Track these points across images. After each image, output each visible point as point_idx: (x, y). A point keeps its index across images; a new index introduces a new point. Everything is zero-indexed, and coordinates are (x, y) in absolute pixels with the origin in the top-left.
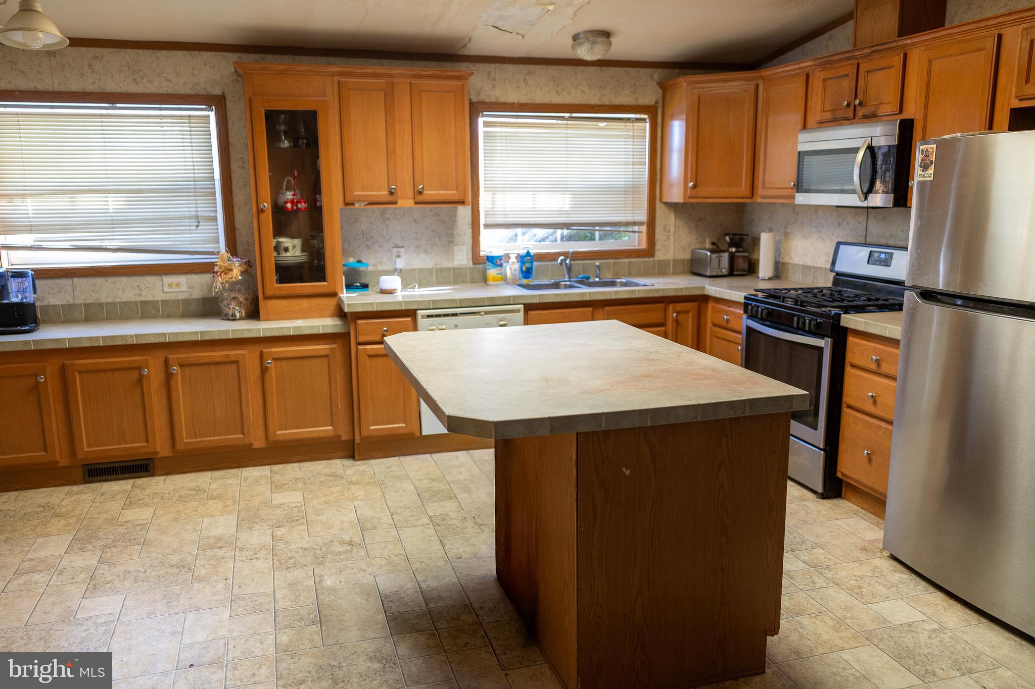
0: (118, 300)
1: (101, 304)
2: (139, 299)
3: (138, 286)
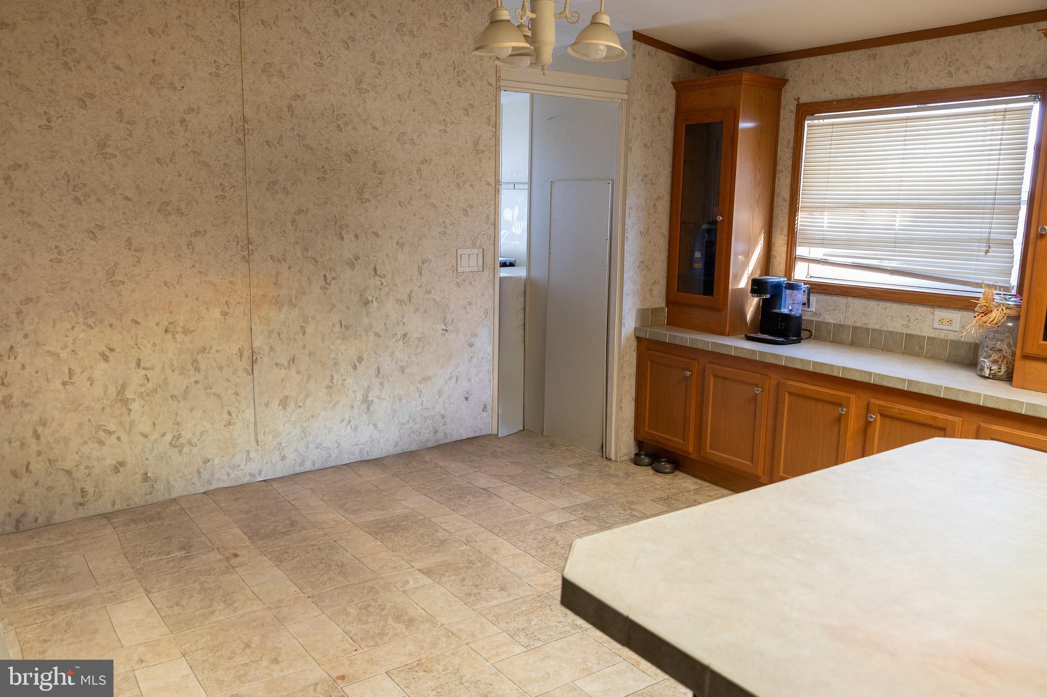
0: (885, 329)
1: (868, 329)
2: (905, 331)
3: (908, 316)
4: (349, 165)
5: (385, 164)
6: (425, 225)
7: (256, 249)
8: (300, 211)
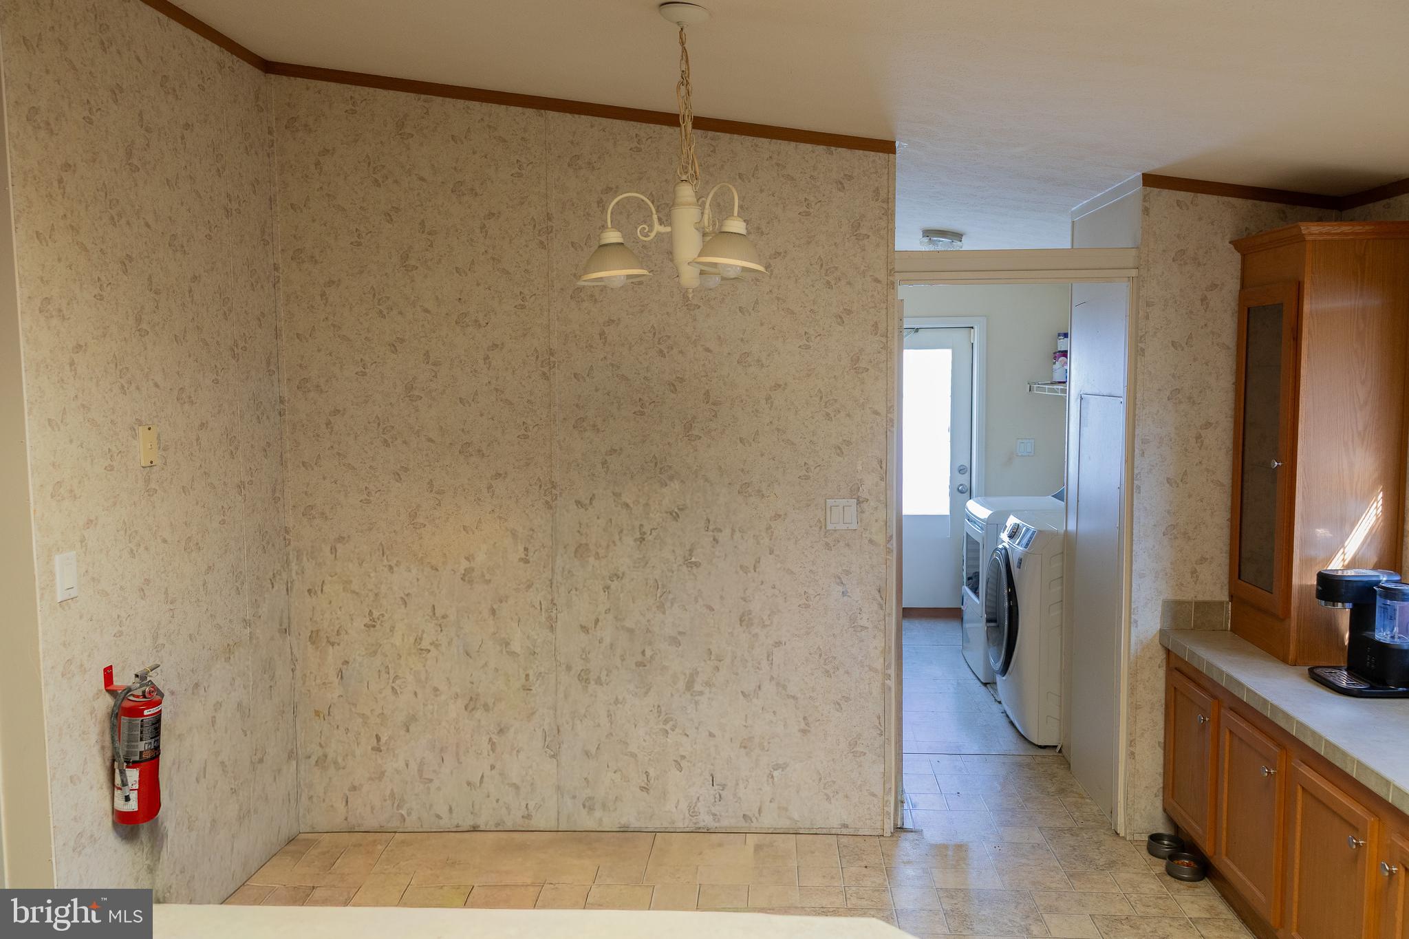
4: (673, 396)
5: (721, 392)
6: (778, 468)
7: (561, 496)
8: (612, 451)
